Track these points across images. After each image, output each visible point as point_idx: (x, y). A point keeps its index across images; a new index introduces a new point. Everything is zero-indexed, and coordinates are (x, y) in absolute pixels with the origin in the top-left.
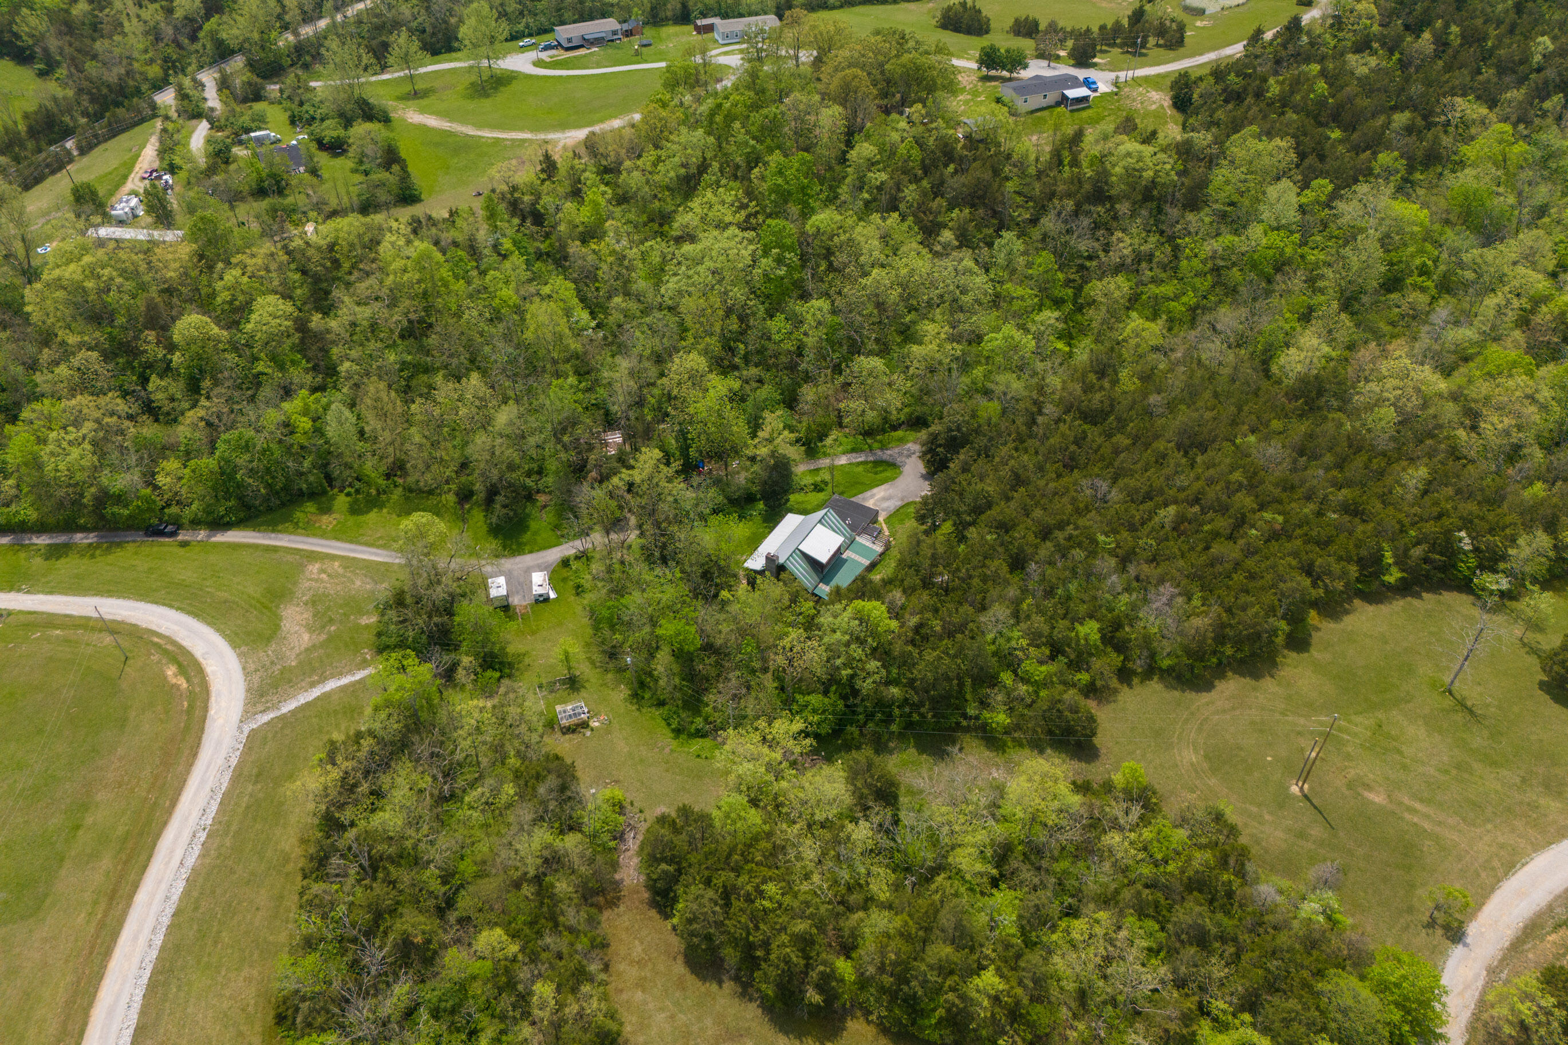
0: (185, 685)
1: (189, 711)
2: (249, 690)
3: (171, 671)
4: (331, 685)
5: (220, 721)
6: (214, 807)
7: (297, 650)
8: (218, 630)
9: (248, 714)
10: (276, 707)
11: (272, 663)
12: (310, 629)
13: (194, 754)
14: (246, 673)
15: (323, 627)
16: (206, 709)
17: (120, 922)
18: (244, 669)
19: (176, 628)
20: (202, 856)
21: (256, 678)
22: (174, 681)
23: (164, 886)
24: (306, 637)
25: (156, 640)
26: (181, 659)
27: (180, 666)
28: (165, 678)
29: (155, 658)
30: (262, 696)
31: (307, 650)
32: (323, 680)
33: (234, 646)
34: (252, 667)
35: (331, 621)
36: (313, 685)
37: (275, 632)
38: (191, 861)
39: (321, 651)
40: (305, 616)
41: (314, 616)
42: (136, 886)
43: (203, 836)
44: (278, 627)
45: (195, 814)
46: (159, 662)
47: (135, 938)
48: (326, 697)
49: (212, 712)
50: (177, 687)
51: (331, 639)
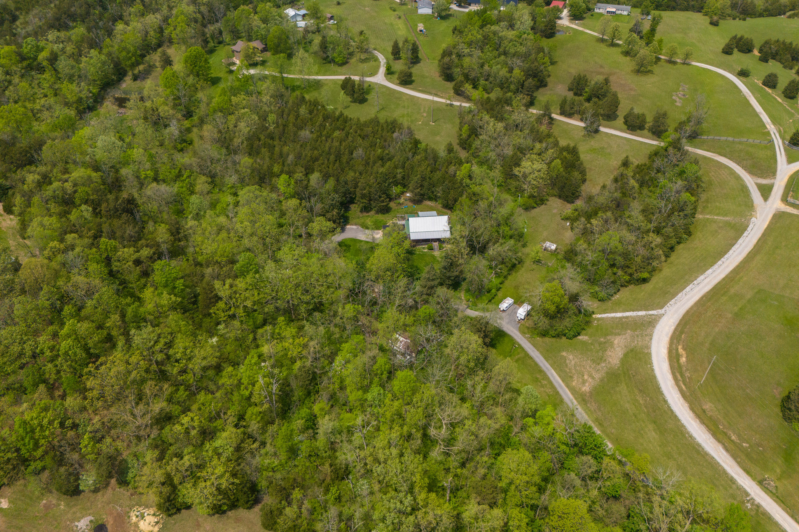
0: (680, 347)
1: (682, 332)
2: (654, 327)
3: (683, 360)
4: (619, 315)
5: (672, 320)
6: (688, 289)
7: (624, 337)
8: (653, 370)
9: (659, 317)
10: (647, 315)
11: (638, 336)
12: (612, 345)
13: (688, 312)
14: (651, 336)
15: (605, 343)
16: (676, 330)
17: (732, 272)
18: (651, 339)
19: (671, 389)
20: (698, 277)
21: (649, 331)
22: (684, 352)
23: (714, 275)
24: (616, 342)
25: (684, 387)
26: (676, 364)
27: (678, 360)
28: (687, 357)
29: (687, 374)
30: (650, 322)
31: (620, 335)
32: (621, 318)
33: (649, 355)
34: (647, 338)
35: (600, 344)
36: (627, 317)
37: (628, 353)
38: (702, 277)
39: (614, 331)
40: (610, 353)
41: (606, 350)
42: (724, 279)
43: (695, 282)
44: (626, 355)
45: (695, 290)
46: (687, 370)
47: (727, 266)
48: (624, 311)
49: (673, 328)
50: (684, 349)
51: (606, 335)
